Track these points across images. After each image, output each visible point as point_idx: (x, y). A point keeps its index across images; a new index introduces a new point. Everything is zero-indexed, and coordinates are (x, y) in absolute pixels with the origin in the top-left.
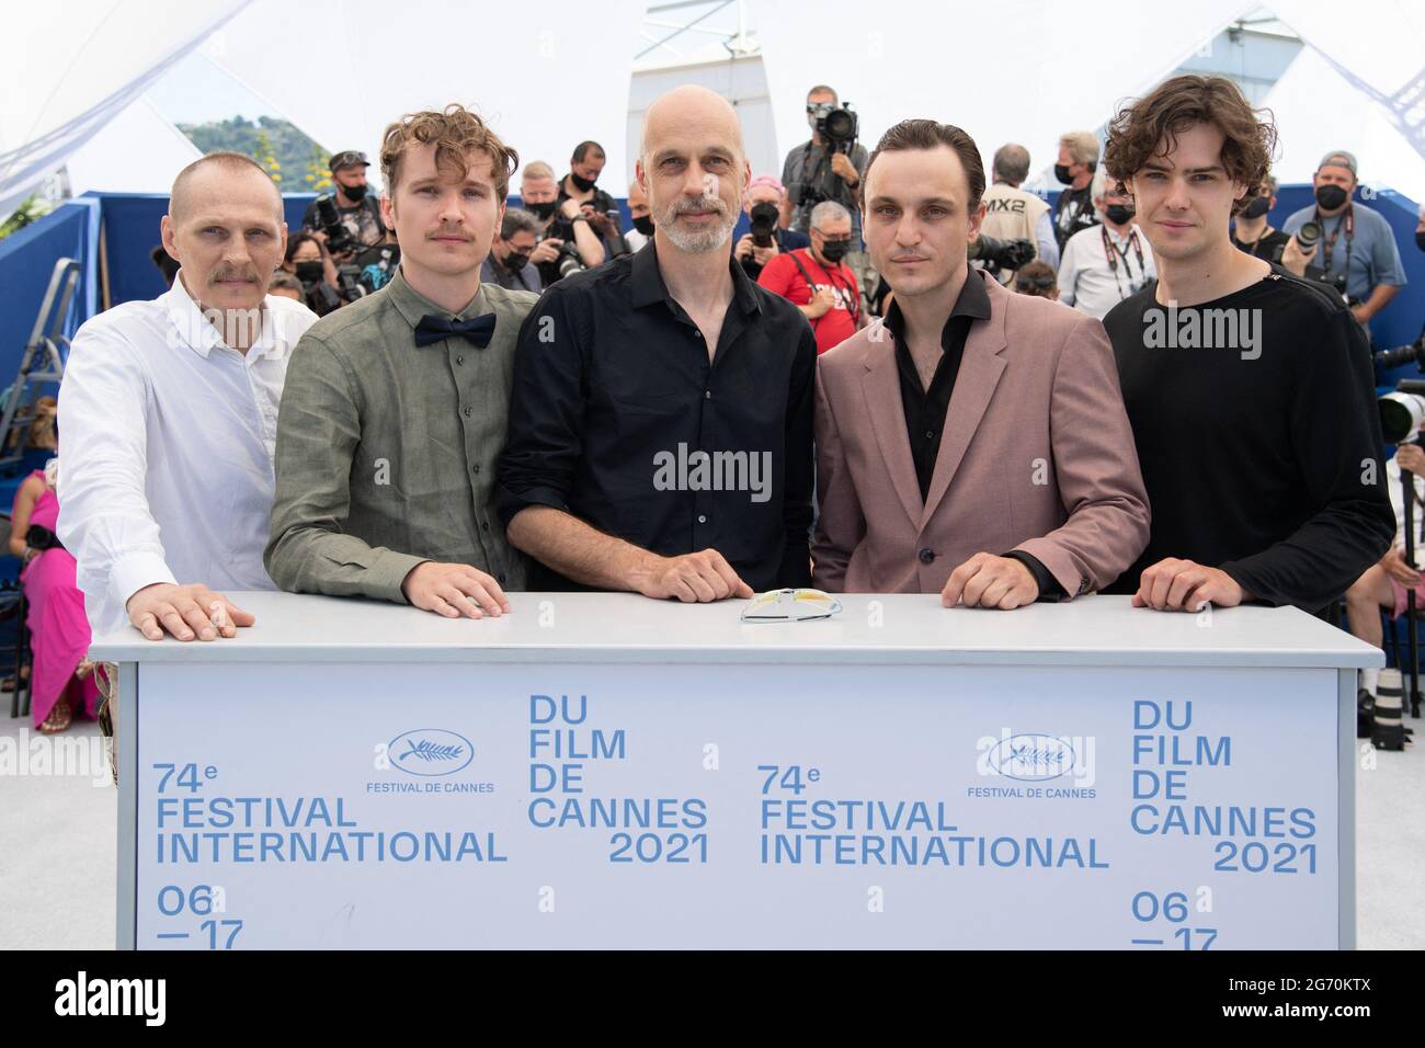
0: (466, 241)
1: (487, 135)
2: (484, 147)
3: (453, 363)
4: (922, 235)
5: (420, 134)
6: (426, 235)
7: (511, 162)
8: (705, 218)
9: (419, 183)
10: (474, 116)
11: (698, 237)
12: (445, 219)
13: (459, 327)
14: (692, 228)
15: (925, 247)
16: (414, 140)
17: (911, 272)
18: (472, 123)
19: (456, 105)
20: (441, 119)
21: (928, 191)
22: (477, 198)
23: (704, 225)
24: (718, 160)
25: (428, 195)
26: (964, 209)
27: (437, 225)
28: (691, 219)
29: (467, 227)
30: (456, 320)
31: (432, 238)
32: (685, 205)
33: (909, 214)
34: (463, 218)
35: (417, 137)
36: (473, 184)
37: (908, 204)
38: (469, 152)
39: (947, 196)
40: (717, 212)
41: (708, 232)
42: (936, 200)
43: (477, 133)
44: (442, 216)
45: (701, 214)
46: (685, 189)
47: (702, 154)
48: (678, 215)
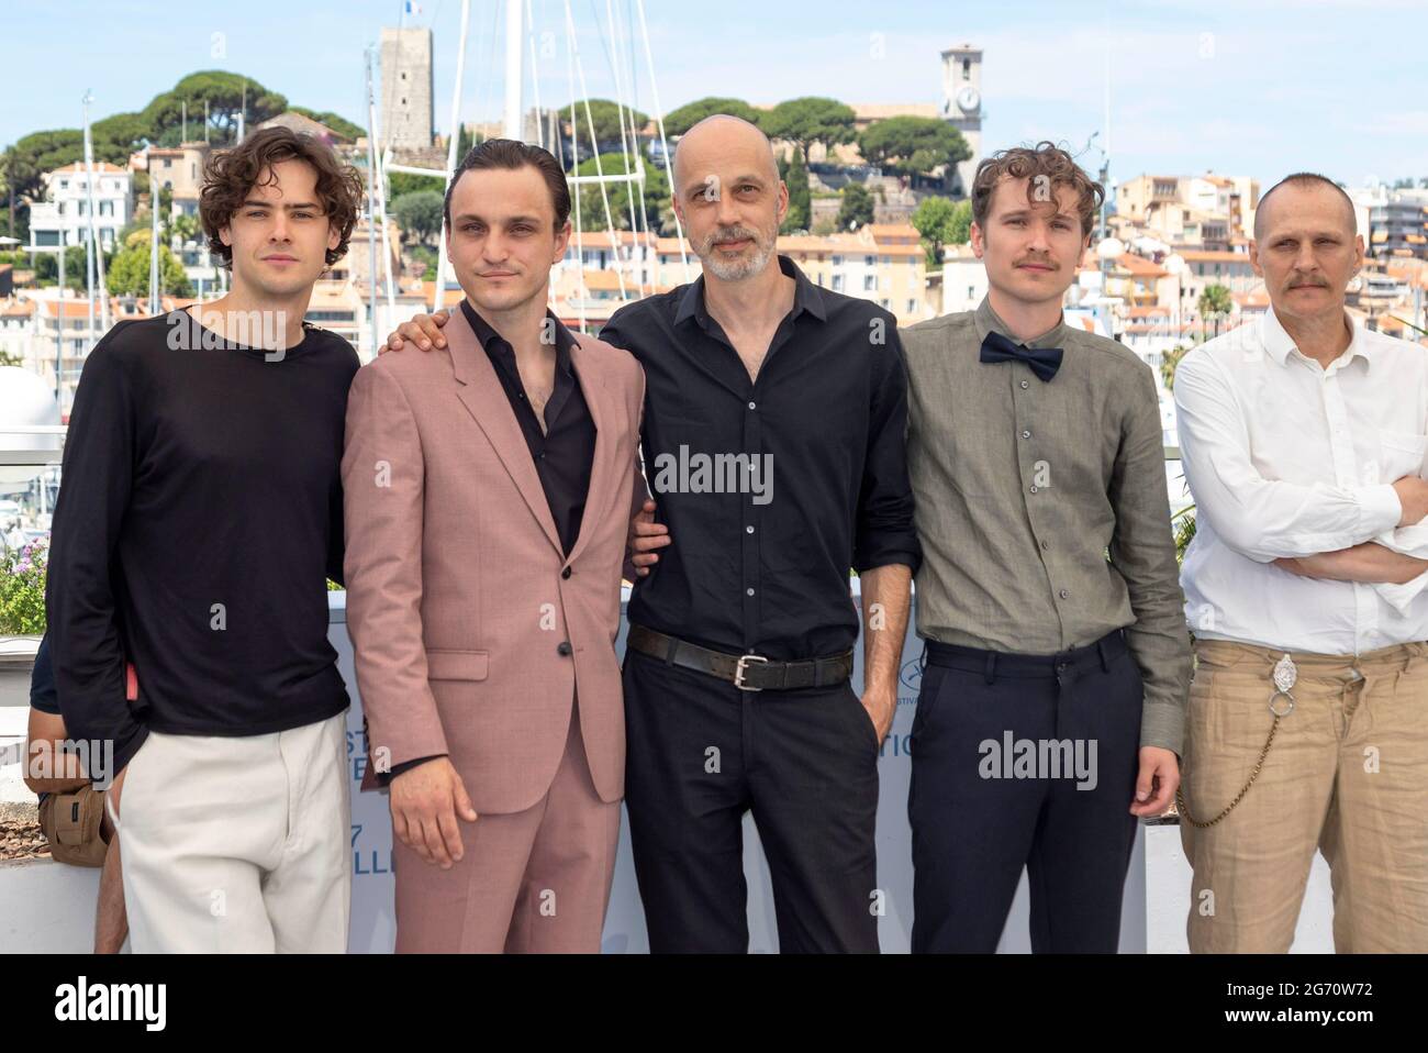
0: (1051, 270)
1: (1075, 170)
2: (1072, 182)
3: (1015, 386)
4: (510, 252)
5: (1013, 169)
6: (1013, 264)
7: (1097, 194)
8: (738, 247)
9: (1010, 215)
10: (1064, 153)
11: (734, 266)
12: (1032, 250)
13: (1022, 352)
14: (726, 257)
15: (514, 263)
16: (1006, 175)
17: (498, 284)
18: (1060, 160)
19: (1049, 143)
20: (1033, 154)
21: (513, 210)
22: (1065, 231)
23: (739, 253)
24: (748, 188)
25: (1018, 226)
26: (550, 228)
27: (1023, 253)
28: (727, 248)
29: (1053, 257)
30: (1023, 346)
31: (1018, 265)
32: (720, 236)
33: (495, 231)
34: (1049, 248)
35: (1012, 173)
36: (1060, 217)
37: (495, 221)
38: (1059, 187)
39: (532, 214)
40: (752, 239)
41: (745, 259)
42: (522, 219)
43: (1065, 168)
44: (1029, 246)
45: (736, 243)
46: (718, 221)
47: (732, 185)
48: (715, 245)
